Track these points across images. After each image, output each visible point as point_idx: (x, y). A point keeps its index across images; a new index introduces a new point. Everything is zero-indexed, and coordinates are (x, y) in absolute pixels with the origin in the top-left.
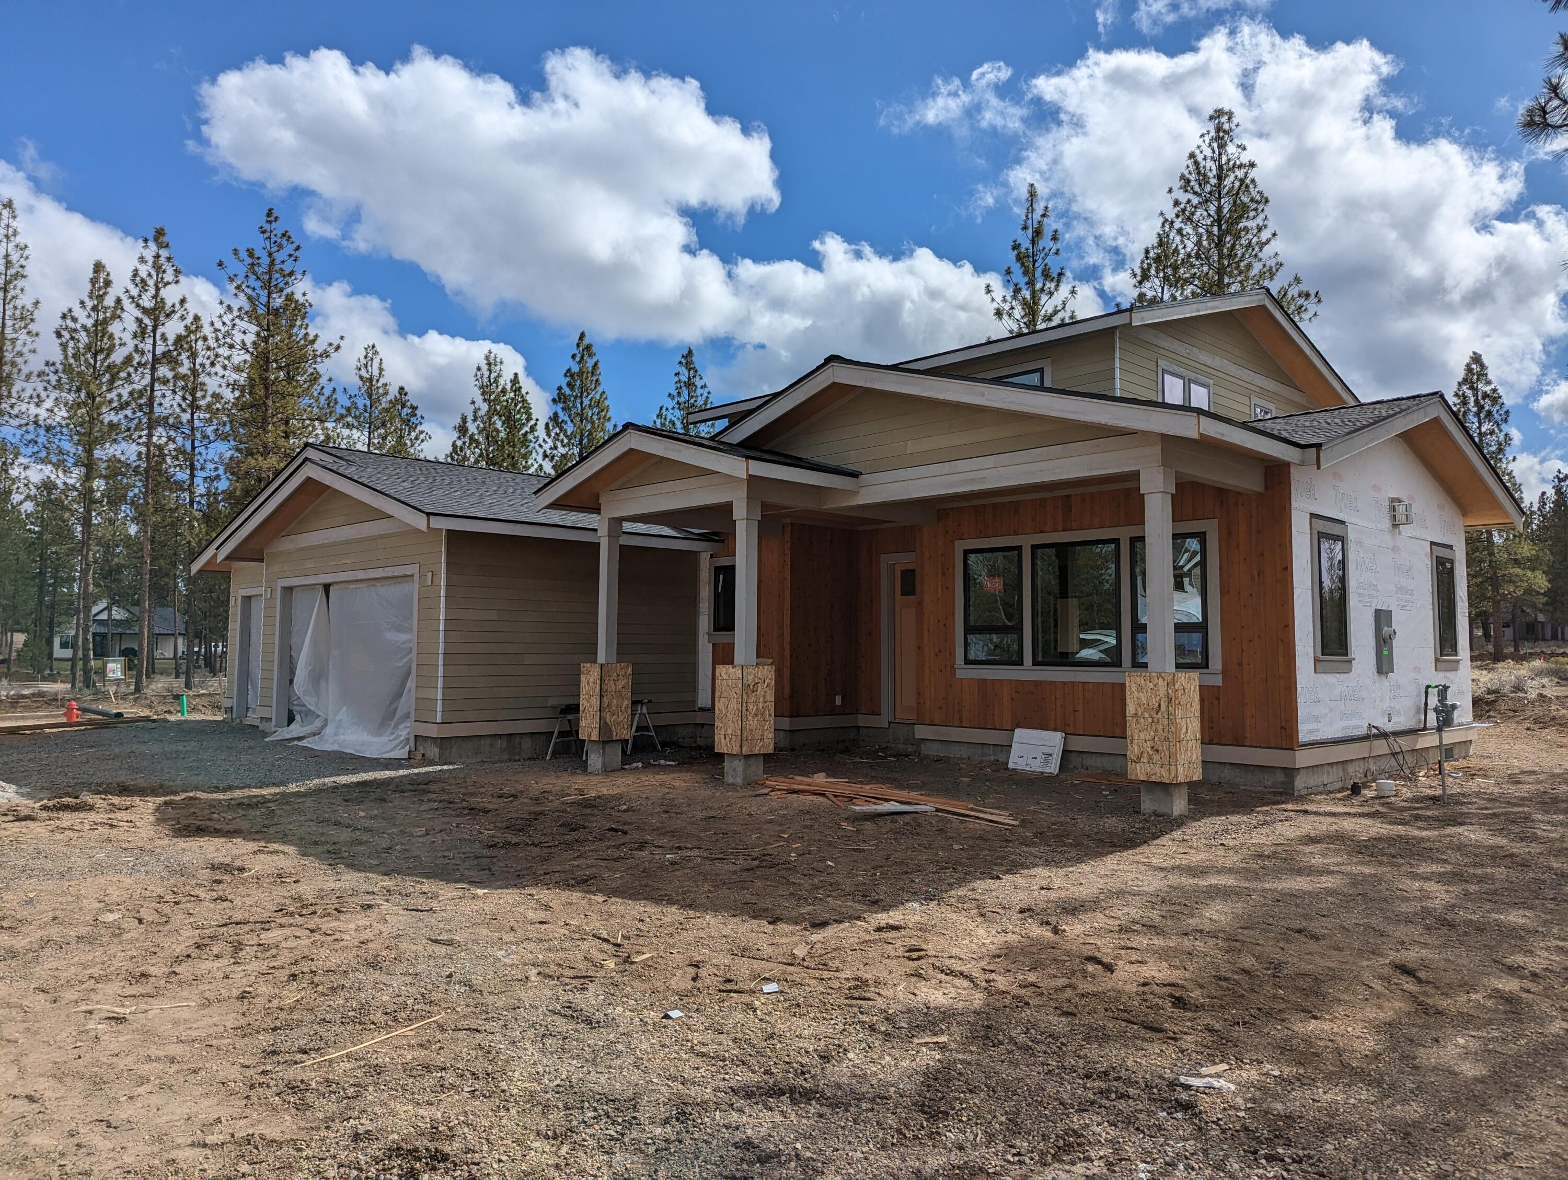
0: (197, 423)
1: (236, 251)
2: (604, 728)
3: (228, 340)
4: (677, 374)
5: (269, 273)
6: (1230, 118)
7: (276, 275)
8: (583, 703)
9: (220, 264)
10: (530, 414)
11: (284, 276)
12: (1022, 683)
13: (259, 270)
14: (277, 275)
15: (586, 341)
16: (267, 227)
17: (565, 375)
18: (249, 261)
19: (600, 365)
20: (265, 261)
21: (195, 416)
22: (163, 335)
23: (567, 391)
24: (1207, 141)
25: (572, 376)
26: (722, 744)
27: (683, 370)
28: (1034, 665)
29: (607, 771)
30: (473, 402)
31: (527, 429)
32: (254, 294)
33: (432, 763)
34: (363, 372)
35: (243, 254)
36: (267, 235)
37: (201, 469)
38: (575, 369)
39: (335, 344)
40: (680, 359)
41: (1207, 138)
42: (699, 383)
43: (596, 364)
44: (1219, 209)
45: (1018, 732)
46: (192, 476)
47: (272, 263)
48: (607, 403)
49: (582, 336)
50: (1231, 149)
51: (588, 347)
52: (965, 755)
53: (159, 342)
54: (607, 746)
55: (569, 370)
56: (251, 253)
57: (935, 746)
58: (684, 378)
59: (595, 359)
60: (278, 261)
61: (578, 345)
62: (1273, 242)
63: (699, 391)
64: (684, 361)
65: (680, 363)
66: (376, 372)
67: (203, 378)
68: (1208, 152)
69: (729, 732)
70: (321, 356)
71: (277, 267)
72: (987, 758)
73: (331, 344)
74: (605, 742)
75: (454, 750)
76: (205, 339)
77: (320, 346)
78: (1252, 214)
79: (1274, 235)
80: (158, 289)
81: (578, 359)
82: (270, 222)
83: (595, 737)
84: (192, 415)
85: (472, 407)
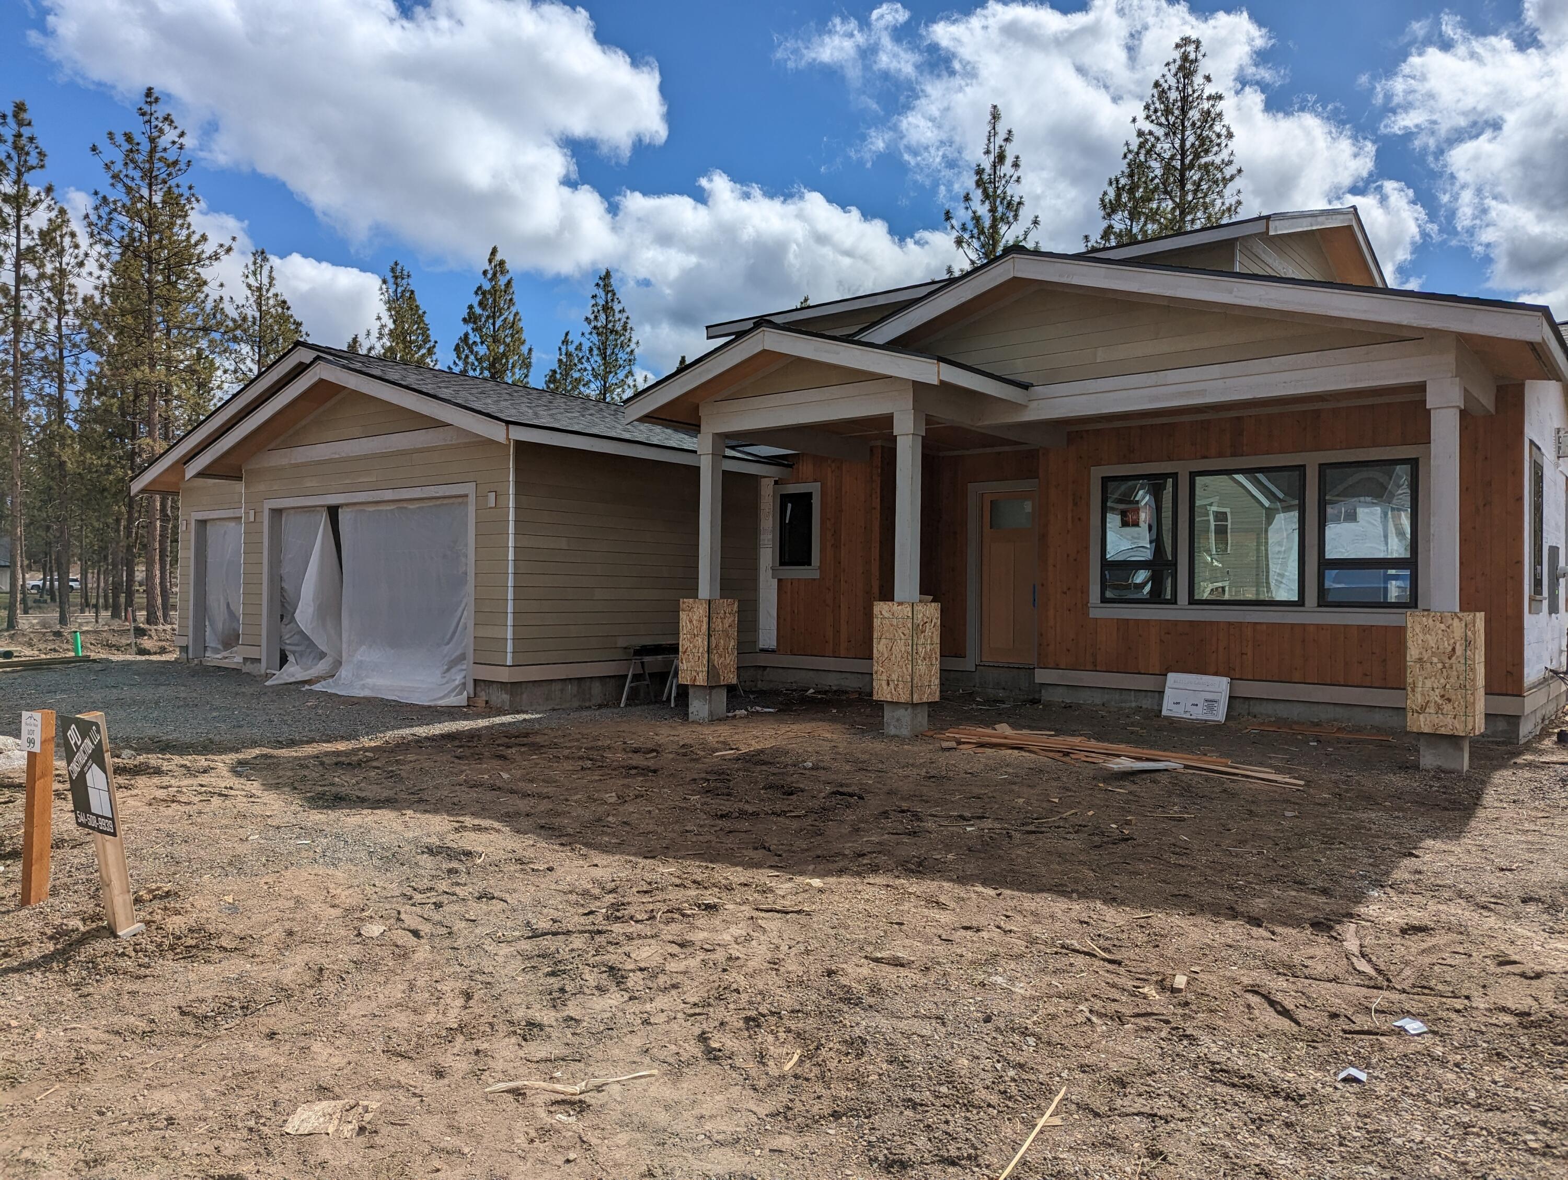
0: (65, 330)
1: (111, 135)
2: (712, 671)
3: (105, 236)
4: (594, 297)
5: (151, 160)
6: (1197, 47)
7: (158, 165)
8: (684, 643)
9: (94, 149)
10: (428, 336)
11: (168, 166)
12: (1176, 623)
13: (140, 158)
14: (160, 165)
15: (498, 257)
16: (146, 108)
17: (476, 293)
18: (126, 146)
19: (513, 284)
20: (145, 147)
21: (63, 321)
22: (27, 227)
23: (478, 310)
24: (1173, 71)
25: (484, 293)
26: (882, 691)
27: (600, 293)
28: (1190, 603)
29: (714, 720)
30: (379, 318)
31: (423, 351)
32: (133, 185)
33: (500, 712)
34: (251, 280)
35: (120, 139)
36: (147, 118)
37: (72, 382)
38: (487, 286)
39: (227, 245)
40: (597, 281)
41: (1174, 68)
42: (617, 307)
43: (509, 282)
44: (1183, 141)
45: (1170, 676)
46: (61, 389)
47: (153, 151)
48: (521, 324)
49: (494, 252)
50: (1198, 80)
51: (502, 263)
52: (1098, 701)
53: (23, 235)
54: (714, 691)
55: (480, 288)
56: (129, 138)
57: (1060, 690)
58: (601, 302)
59: (508, 277)
60: (160, 149)
61: (490, 261)
62: (1237, 179)
63: (618, 316)
64: (602, 284)
65: (598, 285)
66: (265, 281)
67: (72, 280)
68: (1172, 81)
69: (894, 677)
70: (210, 258)
71: (158, 155)
72: (1128, 705)
73: (221, 246)
74: (712, 688)
75: (524, 696)
76: (73, 235)
77: (209, 248)
78: (1216, 149)
79: (1240, 171)
80: (20, 174)
81: (489, 276)
82: (150, 103)
83: (701, 680)
84: (59, 320)
85: (378, 324)
